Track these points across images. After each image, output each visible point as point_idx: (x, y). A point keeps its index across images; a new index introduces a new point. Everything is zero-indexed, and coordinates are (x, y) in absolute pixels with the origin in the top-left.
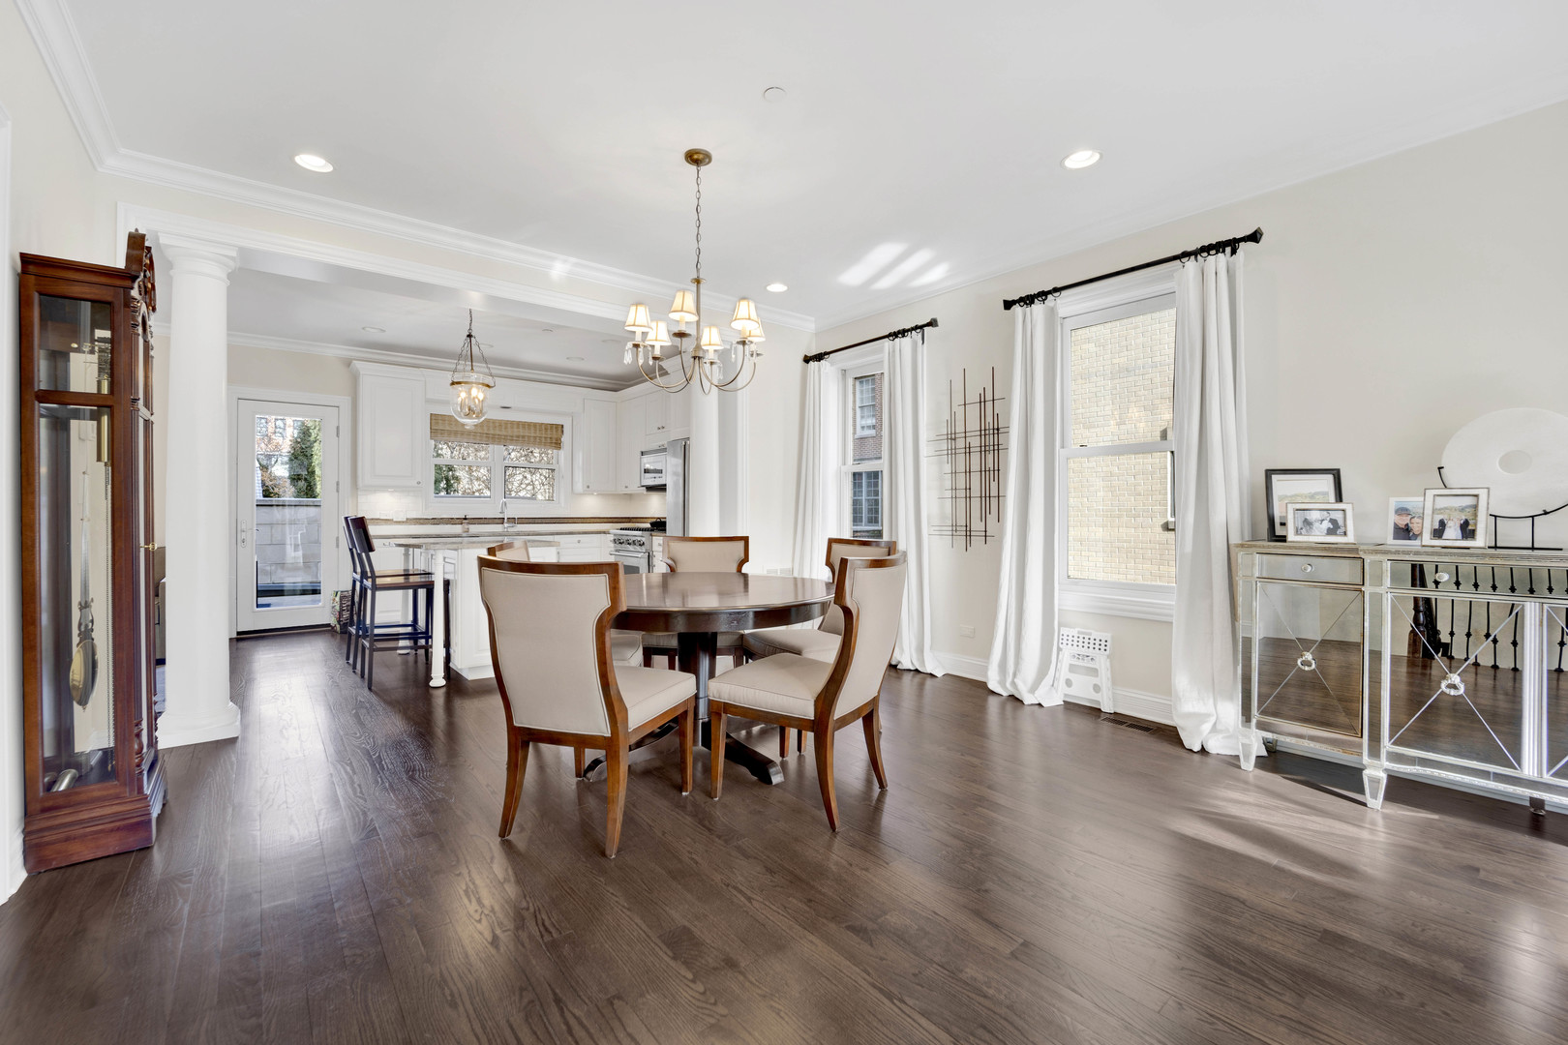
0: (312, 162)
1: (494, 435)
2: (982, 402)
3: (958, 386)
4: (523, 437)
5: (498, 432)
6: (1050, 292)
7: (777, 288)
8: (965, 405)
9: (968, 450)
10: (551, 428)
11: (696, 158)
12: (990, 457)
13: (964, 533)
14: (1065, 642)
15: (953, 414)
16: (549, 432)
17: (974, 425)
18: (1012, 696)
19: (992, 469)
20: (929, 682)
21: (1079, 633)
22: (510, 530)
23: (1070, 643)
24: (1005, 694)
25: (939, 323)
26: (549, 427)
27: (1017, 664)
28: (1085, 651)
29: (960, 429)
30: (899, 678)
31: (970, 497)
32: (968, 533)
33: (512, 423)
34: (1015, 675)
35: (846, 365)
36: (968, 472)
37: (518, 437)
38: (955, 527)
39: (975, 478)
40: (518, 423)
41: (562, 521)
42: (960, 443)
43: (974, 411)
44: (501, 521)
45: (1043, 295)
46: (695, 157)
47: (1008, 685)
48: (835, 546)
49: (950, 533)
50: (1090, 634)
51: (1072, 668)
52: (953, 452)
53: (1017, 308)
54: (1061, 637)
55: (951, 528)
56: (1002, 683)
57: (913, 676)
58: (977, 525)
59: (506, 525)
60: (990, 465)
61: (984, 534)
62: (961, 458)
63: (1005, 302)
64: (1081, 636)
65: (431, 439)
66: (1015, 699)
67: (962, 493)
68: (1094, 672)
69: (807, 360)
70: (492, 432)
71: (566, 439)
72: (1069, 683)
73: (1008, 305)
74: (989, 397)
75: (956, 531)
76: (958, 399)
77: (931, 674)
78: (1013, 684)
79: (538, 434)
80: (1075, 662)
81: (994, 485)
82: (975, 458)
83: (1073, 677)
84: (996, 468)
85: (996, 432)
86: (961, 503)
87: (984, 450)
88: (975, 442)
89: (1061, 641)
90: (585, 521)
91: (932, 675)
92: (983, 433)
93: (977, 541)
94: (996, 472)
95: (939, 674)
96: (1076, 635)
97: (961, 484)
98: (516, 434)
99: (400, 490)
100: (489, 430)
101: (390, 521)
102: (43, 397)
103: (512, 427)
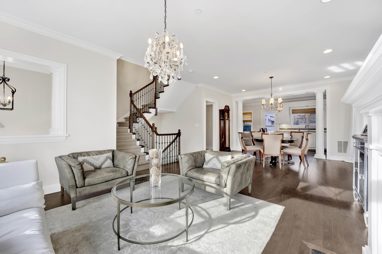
0: (244, 90)
4: (313, 111)
22: (309, 131)
40: (312, 109)
44: (307, 129)
65: (292, 114)
99: (285, 123)
100: (304, 111)
101: (284, 129)
102: (220, 120)
103: (310, 110)
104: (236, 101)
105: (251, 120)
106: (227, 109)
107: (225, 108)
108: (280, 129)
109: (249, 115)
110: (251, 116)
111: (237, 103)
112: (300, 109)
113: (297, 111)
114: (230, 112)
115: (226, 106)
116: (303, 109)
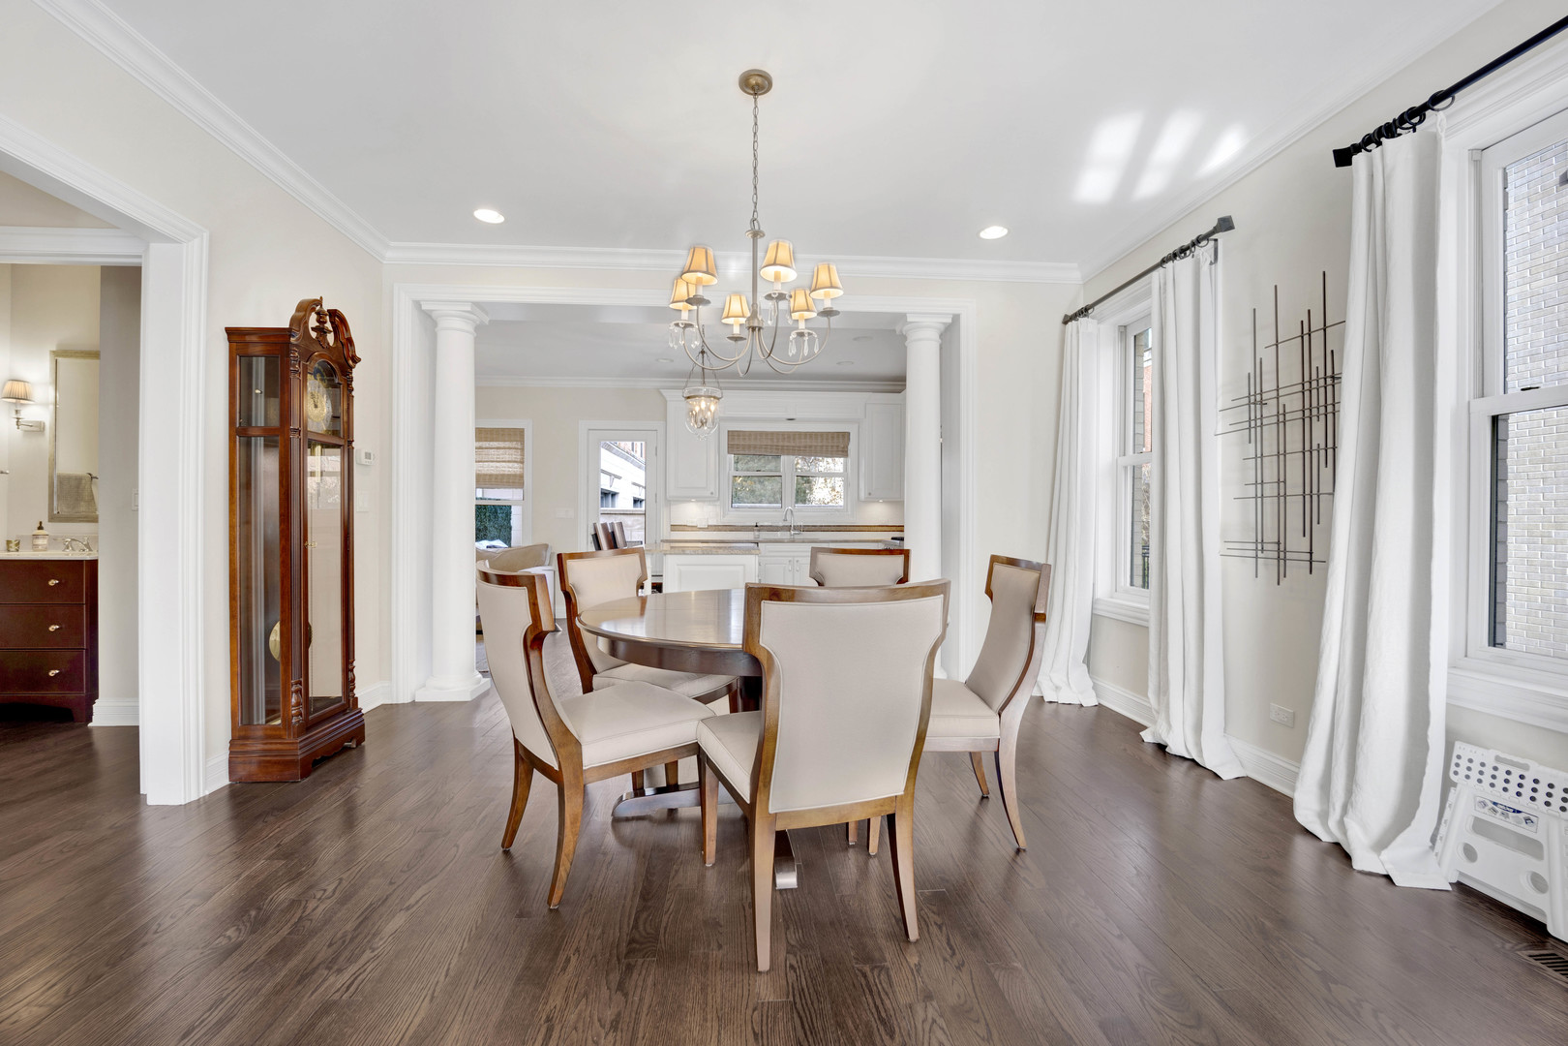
0: (488, 216)
1: (783, 446)
2: (1305, 334)
3: (1266, 318)
4: (810, 447)
5: (786, 444)
6: (1425, 107)
7: (994, 232)
8: (1277, 345)
9: (1281, 418)
10: (838, 437)
11: (755, 84)
12: (1318, 427)
13: (1275, 555)
14: (1462, 771)
15: (1258, 365)
16: (835, 440)
17: (1291, 375)
18: (1337, 844)
19: (1322, 446)
20: (1209, 782)
21: (1498, 759)
22: (796, 537)
23: (1474, 774)
24: (1325, 838)
25: (1235, 223)
26: (835, 436)
27: (1350, 792)
28: (1509, 799)
29: (1269, 385)
30: (1167, 764)
31: (1285, 496)
32: (1282, 555)
33: (800, 433)
34: (1345, 811)
35: (1123, 318)
36: (1282, 454)
37: (805, 447)
38: (1260, 544)
39: (1294, 464)
40: (806, 434)
41: (848, 529)
42: (1270, 410)
43: (1291, 353)
44: (788, 528)
45: (1413, 116)
46: (753, 81)
47: (1332, 823)
48: (997, 567)
49: (1253, 554)
50: (1526, 767)
51: (1480, 827)
52: (1254, 425)
53: (1359, 159)
54: (1454, 760)
55: (1253, 546)
56: (1324, 816)
57: (1189, 769)
58: (1297, 543)
59: (792, 532)
60: (1318, 438)
61: (1307, 556)
62: (1270, 433)
63: (1337, 153)
64: (1503, 768)
65: (729, 453)
66: (1341, 853)
67: (1270, 490)
68: (1533, 848)
69: (1067, 320)
70: (781, 444)
71: (852, 447)
72: (1470, 853)
73: (1343, 157)
74: (1317, 323)
75: (1262, 550)
76: (1266, 337)
77: (1215, 774)
78: (1341, 824)
79: (825, 444)
80: (1485, 815)
81: (1326, 473)
82: (1294, 431)
83: (1479, 843)
84: (1330, 445)
85: (1329, 381)
86: (1270, 505)
87: (1306, 416)
88: (1293, 403)
89: (1453, 768)
90: (872, 529)
91: (1217, 776)
92: (1306, 387)
93: (1297, 569)
94: (1330, 452)
95: (1227, 774)
96: (1490, 763)
97: (1270, 474)
98: (803, 444)
99: (700, 499)
100: (778, 441)
101: (694, 528)
102: (241, 432)
103: (800, 438)
104: (417, 304)
105: (521, 476)
106: (330, 338)
107: (299, 321)
108: (674, 528)
109: (507, 444)
110: (522, 449)
111: (429, 322)
112: (761, 434)
113: (750, 439)
114: (357, 372)
115: (308, 307)
116: (772, 433)
